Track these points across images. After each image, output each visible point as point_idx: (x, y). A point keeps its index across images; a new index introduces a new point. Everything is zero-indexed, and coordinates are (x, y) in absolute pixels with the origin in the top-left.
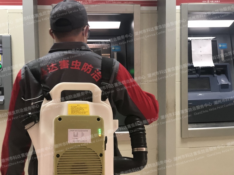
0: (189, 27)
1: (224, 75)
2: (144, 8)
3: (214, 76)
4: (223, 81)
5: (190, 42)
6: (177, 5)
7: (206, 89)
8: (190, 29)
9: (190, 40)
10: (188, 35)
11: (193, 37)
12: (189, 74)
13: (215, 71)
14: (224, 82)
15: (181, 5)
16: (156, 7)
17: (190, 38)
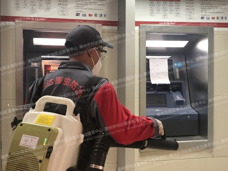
0: (147, 46)
1: (179, 92)
2: (106, 28)
3: (170, 93)
4: (178, 97)
5: (148, 60)
6: (136, 25)
7: (163, 105)
8: (148, 48)
9: (148, 58)
10: (147, 53)
11: (151, 56)
12: (147, 91)
13: (171, 88)
14: (179, 99)
15: (139, 26)
16: (117, 27)
17: (148, 57)
